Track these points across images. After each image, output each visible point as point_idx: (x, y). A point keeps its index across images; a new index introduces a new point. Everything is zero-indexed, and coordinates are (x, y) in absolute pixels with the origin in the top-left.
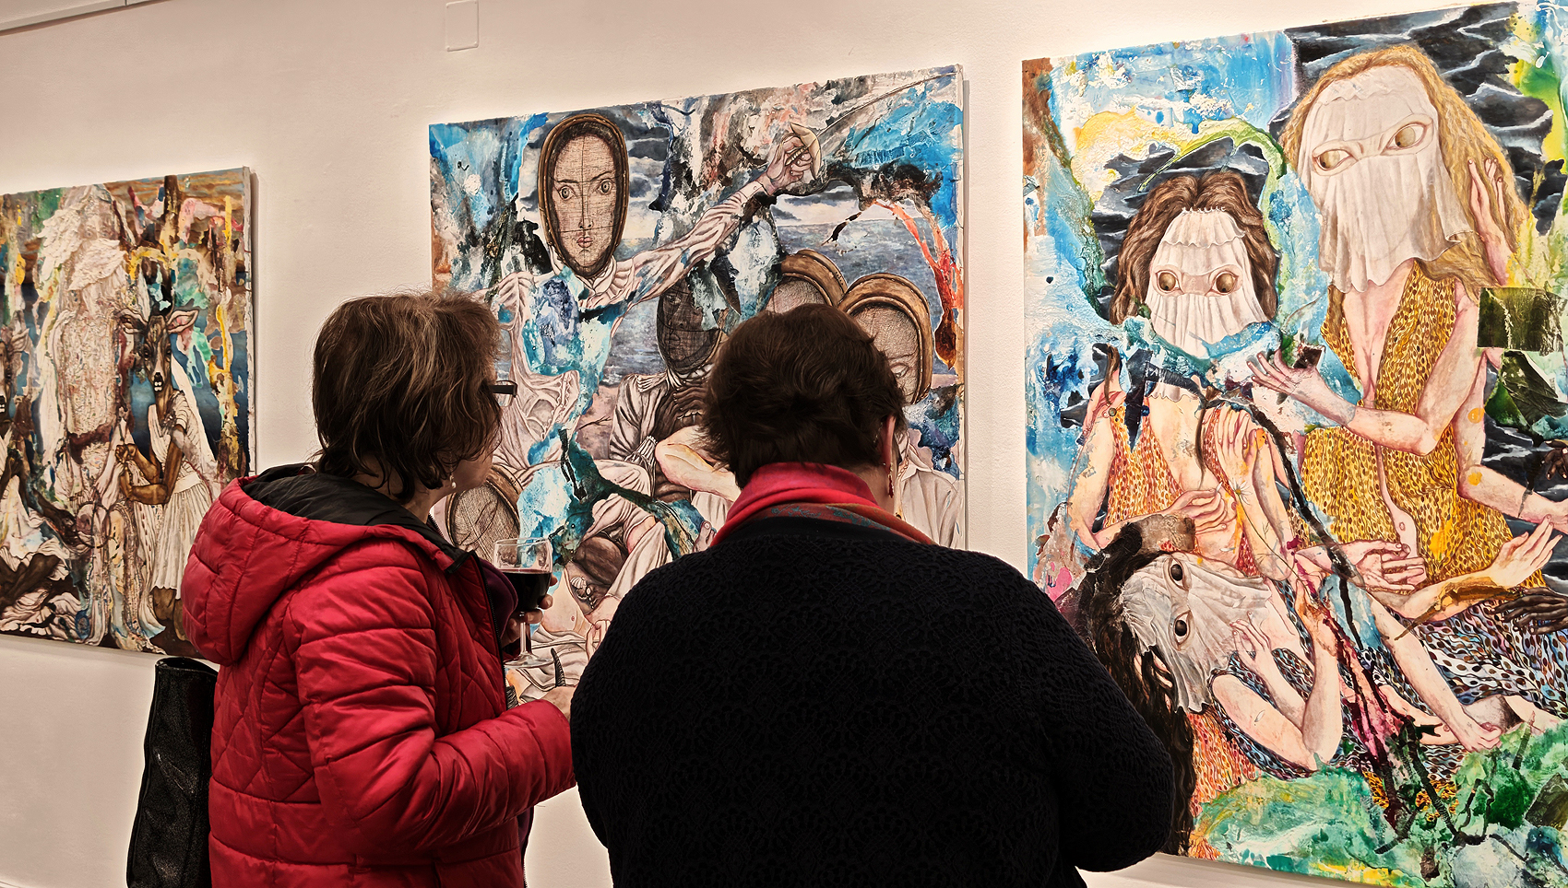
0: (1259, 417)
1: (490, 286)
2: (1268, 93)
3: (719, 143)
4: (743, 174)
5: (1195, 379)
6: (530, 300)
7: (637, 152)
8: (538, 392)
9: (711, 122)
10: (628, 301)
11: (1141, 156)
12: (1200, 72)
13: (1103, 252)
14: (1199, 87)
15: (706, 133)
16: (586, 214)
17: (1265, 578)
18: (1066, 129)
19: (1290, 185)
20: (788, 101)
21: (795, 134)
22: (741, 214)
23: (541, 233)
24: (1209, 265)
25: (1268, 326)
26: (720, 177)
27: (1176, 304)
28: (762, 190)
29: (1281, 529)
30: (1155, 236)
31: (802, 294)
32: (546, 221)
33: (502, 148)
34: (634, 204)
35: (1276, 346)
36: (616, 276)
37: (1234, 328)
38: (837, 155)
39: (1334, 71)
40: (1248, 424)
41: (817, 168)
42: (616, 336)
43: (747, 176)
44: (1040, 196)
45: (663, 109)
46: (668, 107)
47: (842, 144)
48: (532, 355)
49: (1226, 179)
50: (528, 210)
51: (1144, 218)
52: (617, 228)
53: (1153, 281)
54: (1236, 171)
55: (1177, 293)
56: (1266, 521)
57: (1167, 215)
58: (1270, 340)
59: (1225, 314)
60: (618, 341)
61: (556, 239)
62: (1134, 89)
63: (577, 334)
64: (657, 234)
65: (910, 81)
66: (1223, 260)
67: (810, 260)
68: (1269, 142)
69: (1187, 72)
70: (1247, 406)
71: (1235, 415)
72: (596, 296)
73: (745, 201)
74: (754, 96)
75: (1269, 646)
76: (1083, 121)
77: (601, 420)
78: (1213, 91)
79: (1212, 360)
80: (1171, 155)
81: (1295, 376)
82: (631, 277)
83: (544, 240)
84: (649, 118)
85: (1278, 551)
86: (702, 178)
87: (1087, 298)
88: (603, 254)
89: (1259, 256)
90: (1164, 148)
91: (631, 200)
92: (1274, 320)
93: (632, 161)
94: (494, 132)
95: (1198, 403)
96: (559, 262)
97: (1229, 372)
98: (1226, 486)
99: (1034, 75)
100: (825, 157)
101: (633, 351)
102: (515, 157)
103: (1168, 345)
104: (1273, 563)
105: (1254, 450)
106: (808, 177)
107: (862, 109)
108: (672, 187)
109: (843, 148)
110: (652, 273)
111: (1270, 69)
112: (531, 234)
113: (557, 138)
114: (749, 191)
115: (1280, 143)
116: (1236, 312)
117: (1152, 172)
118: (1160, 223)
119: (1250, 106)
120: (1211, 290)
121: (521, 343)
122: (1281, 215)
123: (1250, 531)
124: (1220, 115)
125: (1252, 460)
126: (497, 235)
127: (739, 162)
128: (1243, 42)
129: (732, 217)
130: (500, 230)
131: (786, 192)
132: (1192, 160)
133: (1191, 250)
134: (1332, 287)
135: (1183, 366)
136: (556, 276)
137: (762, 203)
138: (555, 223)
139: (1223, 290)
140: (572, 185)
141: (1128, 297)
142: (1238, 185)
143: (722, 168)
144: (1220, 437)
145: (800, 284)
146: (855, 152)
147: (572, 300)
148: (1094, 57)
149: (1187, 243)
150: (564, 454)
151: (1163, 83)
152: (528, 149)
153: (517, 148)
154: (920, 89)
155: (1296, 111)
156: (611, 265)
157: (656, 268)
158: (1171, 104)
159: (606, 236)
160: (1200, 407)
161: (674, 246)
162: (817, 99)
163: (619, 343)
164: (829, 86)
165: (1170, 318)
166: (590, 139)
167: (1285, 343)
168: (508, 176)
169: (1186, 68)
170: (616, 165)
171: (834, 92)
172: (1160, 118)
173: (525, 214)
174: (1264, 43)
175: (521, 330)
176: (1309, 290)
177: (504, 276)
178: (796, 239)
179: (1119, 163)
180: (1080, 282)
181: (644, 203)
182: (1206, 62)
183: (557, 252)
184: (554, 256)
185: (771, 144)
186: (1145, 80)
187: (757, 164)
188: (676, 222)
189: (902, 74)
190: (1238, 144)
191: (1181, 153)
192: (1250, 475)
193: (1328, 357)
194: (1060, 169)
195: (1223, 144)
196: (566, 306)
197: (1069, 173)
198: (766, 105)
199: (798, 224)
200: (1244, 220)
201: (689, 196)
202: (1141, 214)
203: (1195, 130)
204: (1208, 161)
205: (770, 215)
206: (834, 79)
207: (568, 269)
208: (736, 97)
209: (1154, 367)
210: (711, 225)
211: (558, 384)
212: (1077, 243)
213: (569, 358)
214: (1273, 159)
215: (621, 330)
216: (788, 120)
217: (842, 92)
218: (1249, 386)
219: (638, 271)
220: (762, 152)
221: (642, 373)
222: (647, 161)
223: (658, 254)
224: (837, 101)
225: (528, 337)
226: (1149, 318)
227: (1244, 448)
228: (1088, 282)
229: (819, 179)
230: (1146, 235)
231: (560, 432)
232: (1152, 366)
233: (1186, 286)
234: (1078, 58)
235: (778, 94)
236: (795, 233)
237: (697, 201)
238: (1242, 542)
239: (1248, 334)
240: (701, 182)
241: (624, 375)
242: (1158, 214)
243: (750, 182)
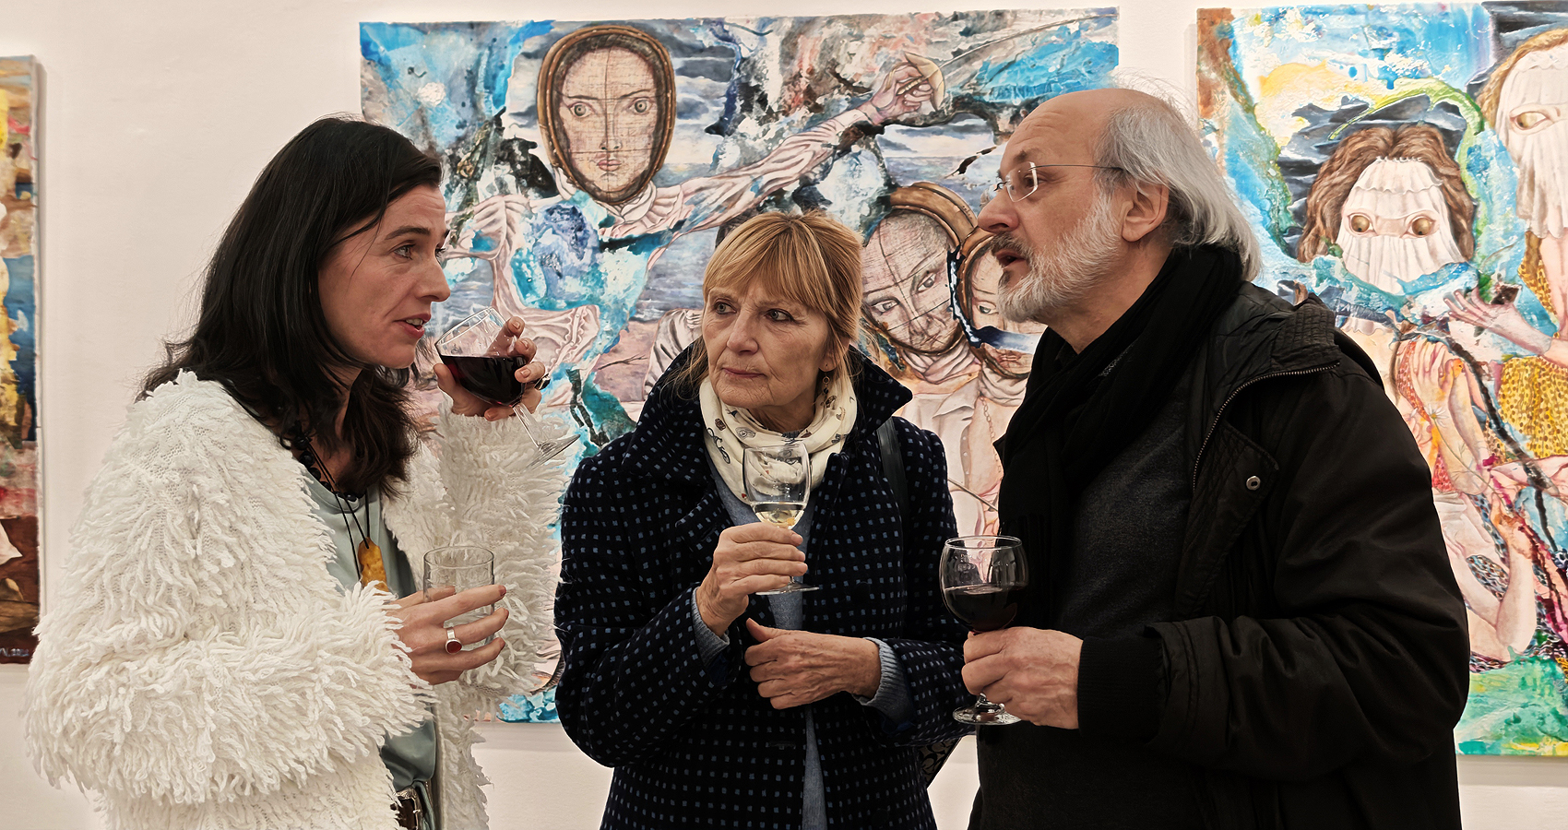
0: (1457, 349)
1: (460, 209)
2: (1465, 57)
3: (806, 66)
4: (839, 101)
5: (1389, 313)
6: (522, 226)
7: (689, 71)
8: (535, 329)
9: (795, 44)
10: (673, 230)
11: (1334, 106)
12: (1395, 34)
13: (1291, 194)
14: (1395, 47)
15: (788, 55)
16: (610, 134)
17: (1461, 493)
18: (1249, 77)
19: (1488, 141)
20: (901, 29)
21: (910, 63)
22: (836, 142)
23: (542, 154)
24: (1405, 211)
25: (1466, 266)
26: (806, 103)
27: (1370, 244)
28: (866, 119)
29: (1478, 448)
30: (1347, 181)
31: (918, 227)
32: (550, 140)
33: (481, 55)
34: (683, 127)
35: (1473, 284)
36: (655, 203)
37: (1431, 267)
38: (966, 87)
39: (1532, 43)
40: (1444, 352)
41: (939, 99)
42: (654, 268)
43: (846, 105)
44: (1219, 138)
45: (726, 27)
46: (734, 25)
47: (972, 76)
48: (526, 286)
49: (1423, 132)
50: (521, 126)
51: (1336, 164)
52: (658, 151)
53: (1345, 223)
54: (1433, 125)
55: (1371, 235)
56: (1461, 441)
57: (1360, 162)
58: (1467, 279)
59: (1421, 255)
60: (657, 273)
61: (565, 159)
62: (1325, 44)
63: (597, 265)
64: (716, 159)
65: (1061, 19)
66: (1419, 206)
67: (929, 192)
68: (1467, 102)
69: (1382, 32)
70: (1443, 338)
71: (1431, 347)
72: (625, 224)
73: (841, 130)
74: (851, 21)
75: (1464, 554)
76: (1269, 71)
77: (632, 359)
78: (1409, 52)
79: (1408, 297)
80: (1365, 107)
81: (1492, 312)
82: (678, 205)
83: (546, 161)
84: (706, 35)
85: (1474, 469)
86: (781, 102)
87: (1272, 237)
88: (636, 179)
89: (1457, 204)
90: (1357, 100)
91: (678, 122)
92: (1471, 261)
93: (680, 81)
94: (468, 37)
95: (1392, 336)
96: (570, 187)
97: (1425, 307)
98: (1422, 411)
99: (1213, 23)
100: (949, 88)
101: (680, 285)
102: (502, 67)
103: (1361, 282)
104: (1469, 479)
105: (1450, 378)
106: (927, 108)
107: (999, 44)
108: (738, 109)
109: (974, 81)
110: (709, 201)
111: (1467, 36)
112: (525, 153)
113: (568, 49)
114: (848, 119)
115: (1478, 103)
116: (1433, 253)
117: (1345, 122)
118: (1353, 169)
119: (1447, 68)
120: (1407, 233)
121: (509, 274)
122: (1479, 166)
123: (1446, 451)
124: (1416, 74)
125: (1448, 387)
126: (473, 153)
127: (834, 88)
128: (1440, 10)
129: (823, 146)
130: (477, 147)
131: (897, 122)
132: (1387, 113)
133: (1386, 196)
134: (1530, 233)
135: (1376, 303)
136: (564, 201)
137: (865, 131)
138: (563, 143)
139: (1419, 233)
140: (590, 102)
141: (1317, 237)
142: (1435, 138)
143: (810, 94)
144: (1416, 366)
145: (915, 217)
146: (990, 85)
147: (588, 228)
148: (1281, 11)
149: (1381, 189)
150: (575, 397)
151: (1356, 41)
152: (523, 58)
153: (504, 57)
154: (1074, 28)
155: (1494, 75)
156: (648, 190)
157: (715, 196)
158: (1365, 61)
159: (641, 160)
160: (1395, 340)
161: (740, 173)
162: (941, 29)
163: (659, 276)
164: (955, 17)
165: (1364, 258)
166: (618, 53)
167: (1483, 283)
168: (490, 87)
169: (1381, 28)
170: (658, 83)
171: (963, 25)
172: (1353, 72)
173: (512, 129)
174: (1461, 13)
175: (509, 260)
176: (1507, 235)
177: (481, 198)
178: (910, 171)
179: (1308, 112)
180: (1264, 223)
181: (698, 126)
182: (1402, 25)
183: (566, 174)
184: (561, 179)
185: (877, 72)
186: (1337, 36)
187: (857, 93)
188: (743, 148)
189: (1050, 12)
190: (1435, 101)
191: (1375, 105)
192: (1446, 401)
193: (1525, 295)
194: (1242, 114)
195: (1420, 101)
196: (580, 234)
197: (1253, 119)
198: (872, 32)
199: (914, 156)
200: (1442, 170)
201: (761, 121)
202: (1333, 161)
203: (1390, 86)
204: (1403, 115)
205: (876, 145)
206: (963, 10)
207: (582, 193)
208: (830, 21)
209: (1346, 303)
210: (793, 152)
211: (567, 320)
212: (1262, 186)
213: (585, 291)
214: (1472, 119)
215: (663, 262)
216: (900, 48)
217: (974, 26)
218: (1445, 320)
219: (688, 198)
220: (866, 81)
221: (693, 307)
222: (702, 82)
223: (718, 182)
224: (967, 33)
225: (520, 268)
226: (1341, 257)
227: (1440, 377)
228: (1274, 222)
229: (942, 111)
230: (1338, 180)
231: (570, 373)
232: (1342, 301)
233: (1380, 228)
234: (1263, 11)
235: (888, 21)
236: (909, 165)
237: (774, 127)
238: (1438, 462)
239: (1445, 273)
240: (780, 107)
241: (667, 310)
242: (1351, 161)
243: (848, 109)
